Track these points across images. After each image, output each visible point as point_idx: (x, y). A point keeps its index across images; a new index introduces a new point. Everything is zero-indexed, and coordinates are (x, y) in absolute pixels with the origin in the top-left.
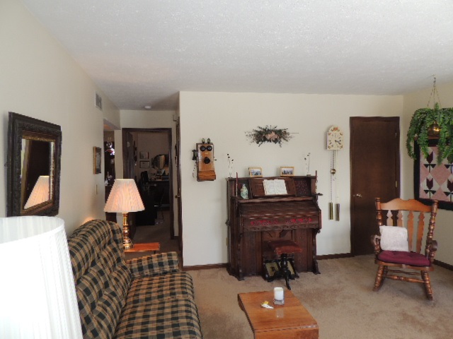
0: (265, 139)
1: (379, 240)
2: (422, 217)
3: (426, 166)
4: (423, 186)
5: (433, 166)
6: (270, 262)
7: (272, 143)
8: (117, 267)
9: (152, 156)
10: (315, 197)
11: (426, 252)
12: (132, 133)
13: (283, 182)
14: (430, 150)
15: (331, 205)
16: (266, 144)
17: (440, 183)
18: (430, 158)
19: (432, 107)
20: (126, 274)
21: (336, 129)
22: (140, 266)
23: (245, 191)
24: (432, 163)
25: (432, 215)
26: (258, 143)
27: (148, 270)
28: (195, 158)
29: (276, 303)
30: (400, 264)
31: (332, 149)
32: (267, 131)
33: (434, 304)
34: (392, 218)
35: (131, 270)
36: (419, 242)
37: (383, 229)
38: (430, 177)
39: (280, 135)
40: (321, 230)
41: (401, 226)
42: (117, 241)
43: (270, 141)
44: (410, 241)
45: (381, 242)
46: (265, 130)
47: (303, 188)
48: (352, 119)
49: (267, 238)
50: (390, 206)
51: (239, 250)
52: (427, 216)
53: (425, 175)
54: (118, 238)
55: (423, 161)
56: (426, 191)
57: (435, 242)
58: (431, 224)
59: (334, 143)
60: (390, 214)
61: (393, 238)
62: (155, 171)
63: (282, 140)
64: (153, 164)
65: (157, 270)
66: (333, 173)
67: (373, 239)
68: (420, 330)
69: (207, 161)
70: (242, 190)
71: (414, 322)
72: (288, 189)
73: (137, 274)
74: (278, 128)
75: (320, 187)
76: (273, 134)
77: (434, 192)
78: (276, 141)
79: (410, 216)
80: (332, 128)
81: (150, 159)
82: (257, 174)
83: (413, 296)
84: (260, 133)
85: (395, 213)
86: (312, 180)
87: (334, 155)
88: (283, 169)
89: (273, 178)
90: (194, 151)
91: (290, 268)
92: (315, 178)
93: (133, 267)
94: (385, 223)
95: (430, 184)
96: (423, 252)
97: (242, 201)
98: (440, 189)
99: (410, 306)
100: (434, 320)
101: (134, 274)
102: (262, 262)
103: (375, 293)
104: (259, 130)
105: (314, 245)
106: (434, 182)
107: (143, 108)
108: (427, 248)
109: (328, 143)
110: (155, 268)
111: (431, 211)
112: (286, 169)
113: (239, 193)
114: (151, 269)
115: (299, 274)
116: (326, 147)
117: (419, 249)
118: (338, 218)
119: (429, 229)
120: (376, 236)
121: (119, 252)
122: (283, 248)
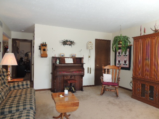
0: (66, 44)
1: (103, 78)
2: (116, 71)
3: (118, 56)
4: (117, 62)
5: (120, 56)
6: (66, 87)
7: (69, 46)
8: (3, 85)
9: (25, 52)
10: (83, 64)
11: (117, 82)
12: (16, 41)
13: (72, 59)
14: (119, 51)
15: (88, 68)
16: (66, 46)
17: (122, 61)
18: (119, 53)
19: (120, 35)
20: (7, 88)
21: (90, 42)
22: (14, 86)
23: (58, 61)
24: (120, 55)
25: (119, 70)
26: (64, 45)
27: (17, 87)
28: (40, 49)
29: (65, 95)
30: (109, 85)
31: (89, 49)
32: (67, 41)
33: (119, 98)
34: (107, 71)
35: (10, 87)
36: (115, 79)
37: (104, 75)
38: (119, 59)
39: (71, 43)
40: (84, 76)
41: (110, 74)
42: (4, 76)
43: (68, 45)
44: (112, 78)
45: (103, 79)
46: (66, 41)
47: (79, 61)
48: (96, 40)
49: (65, 78)
50: (106, 67)
51: (55, 83)
52: (118, 70)
53: (118, 59)
54: (5, 75)
55: (117, 54)
56: (118, 64)
57: (120, 78)
58: (119, 73)
59: (90, 47)
60: (106, 70)
61: (107, 78)
62: (26, 58)
63: (72, 45)
64: (25, 55)
65: (21, 87)
66: (89, 57)
67: (101, 77)
68: (114, 106)
69: (44, 50)
70: (57, 61)
71: (112, 103)
72: (74, 62)
73: (12, 89)
74: (71, 41)
75: (84, 61)
76: (69, 42)
77: (120, 64)
78: (70, 45)
79: (113, 71)
80: (89, 42)
81: (24, 54)
82: (63, 56)
83: (113, 96)
84: (64, 42)
85: (108, 70)
86: (82, 59)
87: (90, 51)
88: (72, 55)
89: (68, 58)
90: (39, 46)
91: (73, 88)
92: (83, 58)
93: (11, 86)
94: (105, 73)
95: (119, 62)
96: (116, 82)
97: (56, 65)
98: (122, 63)
99: (112, 99)
100: (119, 103)
101: (11, 89)
102: (64, 87)
103: (101, 96)
104: (64, 41)
105: (82, 81)
106: (121, 61)
107: (21, 31)
108: (117, 81)
109: (88, 47)
110: (20, 87)
111: (119, 69)
112: (73, 55)
113: (56, 62)
114: (19, 87)
115: (76, 91)
116: (87, 48)
117: (115, 81)
118: (90, 73)
119: (118, 74)
120: (102, 77)
121: (5, 80)
122: (71, 81)
